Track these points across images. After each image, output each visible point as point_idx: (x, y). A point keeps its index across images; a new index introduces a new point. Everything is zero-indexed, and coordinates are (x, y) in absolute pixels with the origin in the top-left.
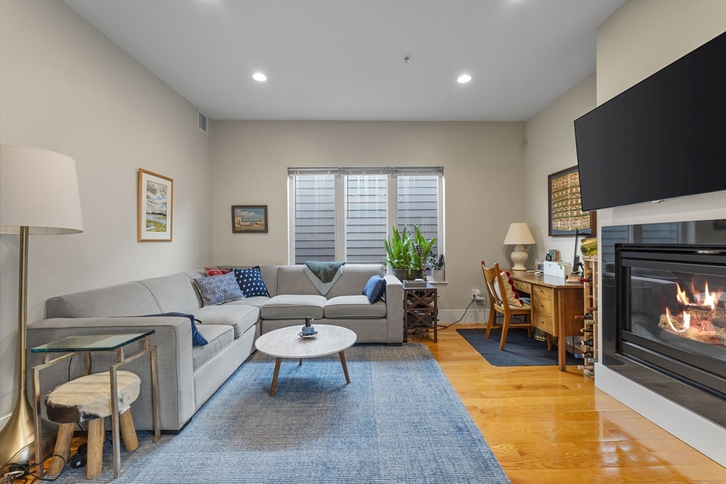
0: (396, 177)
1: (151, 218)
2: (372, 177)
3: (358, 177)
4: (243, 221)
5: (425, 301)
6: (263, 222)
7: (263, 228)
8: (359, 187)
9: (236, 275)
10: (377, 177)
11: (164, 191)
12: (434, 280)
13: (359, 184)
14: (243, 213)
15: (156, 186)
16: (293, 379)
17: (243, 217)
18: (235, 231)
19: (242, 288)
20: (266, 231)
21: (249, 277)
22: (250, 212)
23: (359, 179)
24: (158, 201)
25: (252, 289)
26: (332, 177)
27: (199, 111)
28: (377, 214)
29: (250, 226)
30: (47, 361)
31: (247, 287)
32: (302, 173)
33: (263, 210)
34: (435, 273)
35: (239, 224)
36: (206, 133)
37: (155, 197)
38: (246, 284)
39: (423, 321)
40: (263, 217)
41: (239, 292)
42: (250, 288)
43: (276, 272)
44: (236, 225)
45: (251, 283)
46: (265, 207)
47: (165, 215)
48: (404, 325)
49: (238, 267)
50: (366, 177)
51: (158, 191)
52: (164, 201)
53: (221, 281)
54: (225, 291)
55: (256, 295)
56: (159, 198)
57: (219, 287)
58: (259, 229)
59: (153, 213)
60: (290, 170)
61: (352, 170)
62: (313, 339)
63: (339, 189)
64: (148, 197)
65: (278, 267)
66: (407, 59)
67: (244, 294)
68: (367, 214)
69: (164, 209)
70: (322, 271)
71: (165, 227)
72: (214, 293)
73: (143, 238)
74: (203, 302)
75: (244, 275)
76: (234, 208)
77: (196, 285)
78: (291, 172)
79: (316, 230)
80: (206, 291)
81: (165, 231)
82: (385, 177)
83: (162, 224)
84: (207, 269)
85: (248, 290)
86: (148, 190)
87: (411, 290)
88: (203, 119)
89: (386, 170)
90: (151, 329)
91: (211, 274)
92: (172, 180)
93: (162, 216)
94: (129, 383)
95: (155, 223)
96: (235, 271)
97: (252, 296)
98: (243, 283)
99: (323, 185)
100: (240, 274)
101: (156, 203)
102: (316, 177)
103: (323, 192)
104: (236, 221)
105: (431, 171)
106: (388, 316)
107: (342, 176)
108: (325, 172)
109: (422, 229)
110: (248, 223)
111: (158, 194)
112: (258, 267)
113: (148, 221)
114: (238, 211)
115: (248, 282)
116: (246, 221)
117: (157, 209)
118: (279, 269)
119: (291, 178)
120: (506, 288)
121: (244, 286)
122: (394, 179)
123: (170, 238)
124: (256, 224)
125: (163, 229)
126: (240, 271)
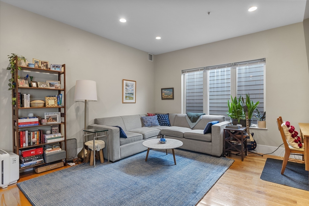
0: (236, 68)
1: (127, 95)
2: (223, 69)
3: (215, 70)
4: (165, 95)
5: (237, 137)
6: (172, 95)
7: (172, 97)
8: (216, 75)
9: (158, 117)
10: (225, 69)
11: (132, 86)
12: (258, 127)
13: (216, 74)
14: (165, 91)
15: (129, 84)
16: (158, 158)
17: (165, 93)
18: (163, 99)
19: (159, 122)
20: (173, 99)
21: (163, 118)
22: (167, 91)
23: (216, 72)
24: (130, 89)
25: (163, 123)
26: (202, 72)
27: (149, 53)
28: (226, 89)
29: (167, 97)
30: (86, 134)
31: (161, 122)
32: (188, 72)
33: (172, 90)
34: (258, 123)
35: (164, 96)
36: (152, 61)
37: (129, 88)
38: (161, 120)
39: (235, 147)
40: (172, 93)
41: (157, 123)
42: (162, 122)
43: (175, 116)
44: (163, 96)
45: (163, 120)
46: (173, 89)
47: (133, 94)
48: (223, 148)
49: (159, 113)
50: (220, 70)
51: (130, 86)
52: (132, 89)
53: (151, 118)
54: (151, 122)
55: (165, 125)
56: (130, 88)
57: (149, 120)
58: (171, 98)
59: (128, 94)
60: (183, 71)
61: (211, 67)
62: (164, 143)
63: (205, 78)
64: (126, 88)
65: (176, 114)
66: (209, 13)
67: (160, 124)
68: (220, 89)
69: (132, 92)
70: (192, 117)
71: (133, 98)
72: (147, 122)
73: (124, 102)
74: (143, 125)
75: (160, 116)
76: (162, 89)
77: (142, 119)
78: (183, 72)
79: (195, 98)
80: (144, 121)
81: (133, 99)
82: (229, 68)
83: (131, 97)
84: (148, 114)
85: (161, 123)
86: (126, 86)
87: (229, 130)
88: (151, 57)
89: (228, 65)
90: (108, 129)
91: (149, 115)
92: (135, 82)
93: (132, 94)
94: (100, 143)
95: (129, 97)
96: (158, 115)
97: (163, 125)
98: (160, 120)
99: (198, 76)
100: (159, 116)
101: (129, 90)
102: (195, 73)
103: (198, 80)
104: (163, 95)
105: (258, 62)
106: (212, 141)
107: (206, 71)
108: (198, 70)
109: (251, 97)
110: (167, 96)
111: (130, 87)
112: (168, 114)
113: (126, 96)
114: (163, 91)
115: (162, 120)
116: (166, 95)
117: (130, 92)
118: (176, 115)
119: (184, 75)
120: (286, 135)
121: (160, 121)
122: (234, 69)
123: (135, 102)
124: (170, 96)
125: (132, 99)
126: (159, 115)
